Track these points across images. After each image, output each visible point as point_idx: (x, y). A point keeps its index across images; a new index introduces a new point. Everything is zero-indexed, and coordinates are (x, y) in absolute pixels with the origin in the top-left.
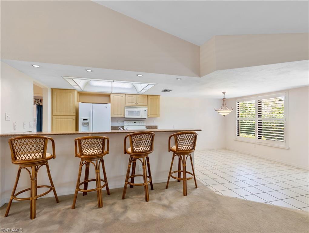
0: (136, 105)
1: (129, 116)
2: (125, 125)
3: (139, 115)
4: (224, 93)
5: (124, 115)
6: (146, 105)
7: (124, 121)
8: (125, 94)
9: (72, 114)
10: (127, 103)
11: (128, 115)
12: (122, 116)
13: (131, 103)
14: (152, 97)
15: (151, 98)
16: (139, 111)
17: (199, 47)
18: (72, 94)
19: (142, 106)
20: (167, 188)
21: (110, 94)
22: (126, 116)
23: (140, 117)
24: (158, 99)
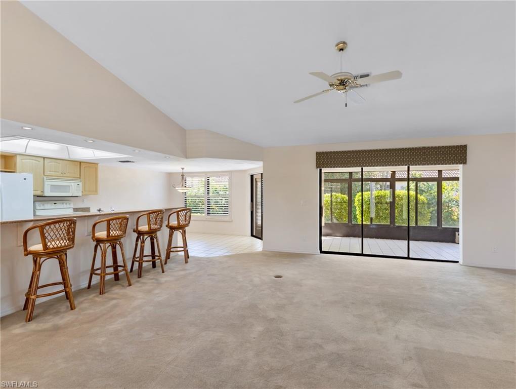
0: (63, 177)
1: (51, 193)
3: (68, 192)
4: (183, 169)
5: (43, 192)
6: (79, 176)
8: (44, 158)
10: (48, 173)
12: (41, 193)
13: (54, 173)
14: (88, 165)
15: (87, 167)
16: (69, 186)
19: (73, 179)
21: (16, 155)
22: (46, 194)
23: (71, 195)
24: (96, 169)
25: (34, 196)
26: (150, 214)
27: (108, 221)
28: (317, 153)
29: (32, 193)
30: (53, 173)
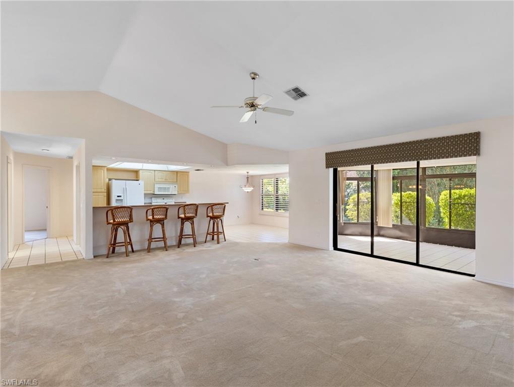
0: (166, 181)
2: (153, 201)
3: (169, 191)
4: (248, 173)
5: (154, 191)
6: (176, 181)
7: (151, 198)
8: (155, 171)
9: (103, 190)
10: (157, 180)
11: (159, 191)
12: (152, 192)
14: (182, 173)
15: (182, 175)
16: (169, 188)
17: (226, 145)
18: (103, 171)
19: (173, 183)
20: (205, 242)
21: (140, 170)
22: (155, 193)
23: (170, 193)
24: (188, 176)
25: (145, 194)
26: (184, 206)
27: (153, 209)
28: (326, 154)
29: (143, 192)
30: (160, 180)
